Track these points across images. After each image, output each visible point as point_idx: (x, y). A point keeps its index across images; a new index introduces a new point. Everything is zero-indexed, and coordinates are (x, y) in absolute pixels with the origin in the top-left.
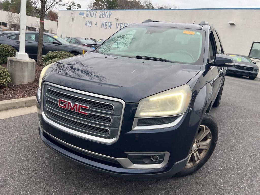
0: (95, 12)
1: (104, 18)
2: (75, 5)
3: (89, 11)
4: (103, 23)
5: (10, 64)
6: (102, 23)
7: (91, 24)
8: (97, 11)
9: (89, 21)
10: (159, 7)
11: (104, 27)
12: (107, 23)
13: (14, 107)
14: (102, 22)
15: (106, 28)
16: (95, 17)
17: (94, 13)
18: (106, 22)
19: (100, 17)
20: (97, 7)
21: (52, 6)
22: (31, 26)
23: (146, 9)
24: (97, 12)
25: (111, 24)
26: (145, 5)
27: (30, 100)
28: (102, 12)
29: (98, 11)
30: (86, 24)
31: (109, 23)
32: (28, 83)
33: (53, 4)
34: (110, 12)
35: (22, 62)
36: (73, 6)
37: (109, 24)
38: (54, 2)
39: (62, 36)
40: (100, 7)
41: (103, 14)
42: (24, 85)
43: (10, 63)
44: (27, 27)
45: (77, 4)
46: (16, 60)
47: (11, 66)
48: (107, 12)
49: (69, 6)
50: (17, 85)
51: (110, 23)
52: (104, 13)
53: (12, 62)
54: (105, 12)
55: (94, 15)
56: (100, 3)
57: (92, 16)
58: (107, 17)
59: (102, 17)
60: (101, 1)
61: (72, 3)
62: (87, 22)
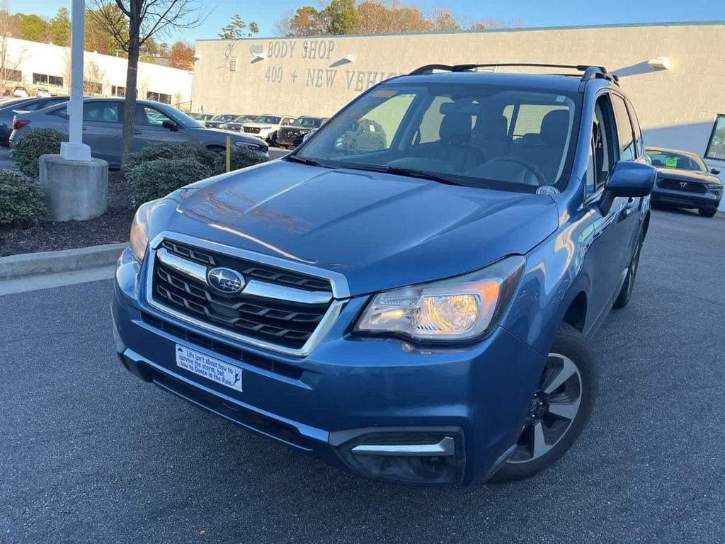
0: (291, 42)
1: (314, 58)
2: (244, 26)
3: (274, 41)
4: (312, 72)
5: (45, 170)
6: (309, 73)
8: (296, 40)
9: (274, 68)
10: (474, 26)
11: (315, 83)
12: (322, 70)
13: (50, 268)
14: (309, 70)
15: (320, 86)
16: (291, 57)
17: (288, 45)
18: (319, 70)
19: (304, 55)
20: (303, 28)
21: (157, 28)
23: (435, 32)
24: (295, 42)
25: (333, 73)
26: (433, 20)
27: (87, 255)
28: (309, 43)
29: (300, 42)
30: (267, 77)
31: (327, 71)
32: (90, 216)
33: (161, 25)
34: (331, 42)
35: (74, 166)
36: (238, 29)
37: (327, 74)
38: (163, 20)
40: (311, 28)
41: (313, 47)
42: (78, 222)
43: (45, 167)
44: (114, 88)
45: (247, 23)
46: (60, 161)
47: (48, 175)
48: (323, 41)
49: (226, 28)
50: (63, 222)
51: (329, 72)
52: (314, 44)
53: (50, 165)
54: (317, 42)
55: (289, 50)
56: (311, 18)
57: (284, 53)
58: (321, 55)
59: (308, 54)
60: (313, 12)
61: (234, 21)
62: (269, 70)
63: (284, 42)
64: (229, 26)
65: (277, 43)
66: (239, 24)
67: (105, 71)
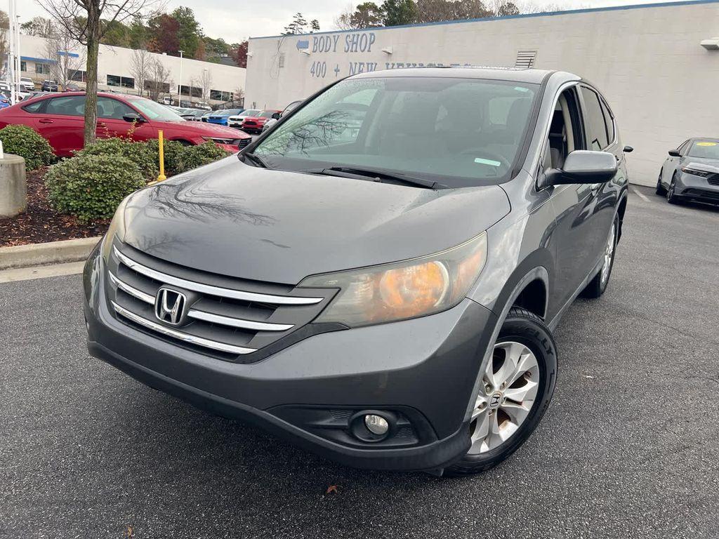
0: (335, 36)
1: (356, 51)
2: (305, 24)
3: (319, 37)
4: (354, 66)
6: (351, 67)
7: (324, 71)
8: (339, 34)
9: (319, 63)
12: (363, 64)
14: (351, 63)
16: (335, 51)
17: (332, 39)
18: (361, 64)
19: (347, 49)
20: (363, 23)
22: (190, 85)
25: (374, 66)
28: (351, 37)
29: (342, 36)
30: (312, 72)
31: (368, 64)
34: (372, 34)
36: (300, 27)
37: (368, 67)
39: (255, 106)
40: (371, 23)
41: (355, 40)
48: (364, 34)
49: (288, 26)
51: (370, 65)
52: (355, 38)
54: (358, 35)
55: (333, 44)
56: (371, 13)
57: (328, 47)
58: (362, 49)
59: (350, 48)
60: (373, 7)
61: (296, 20)
62: (314, 65)
63: (328, 37)
64: (291, 25)
65: (322, 37)
66: (301, 22)
67: (169, 71)
